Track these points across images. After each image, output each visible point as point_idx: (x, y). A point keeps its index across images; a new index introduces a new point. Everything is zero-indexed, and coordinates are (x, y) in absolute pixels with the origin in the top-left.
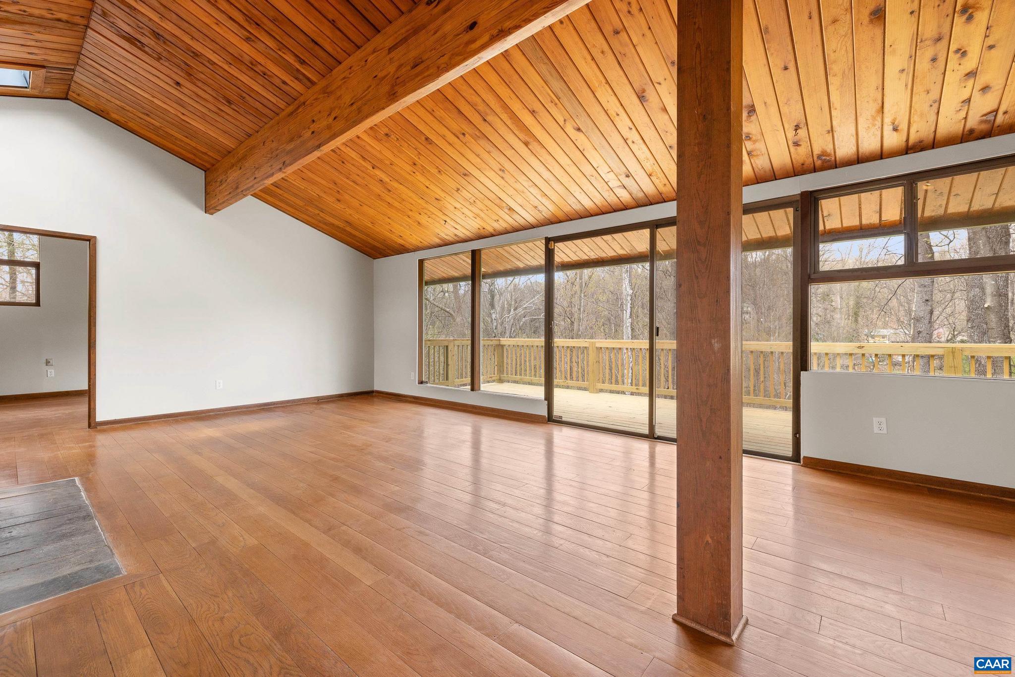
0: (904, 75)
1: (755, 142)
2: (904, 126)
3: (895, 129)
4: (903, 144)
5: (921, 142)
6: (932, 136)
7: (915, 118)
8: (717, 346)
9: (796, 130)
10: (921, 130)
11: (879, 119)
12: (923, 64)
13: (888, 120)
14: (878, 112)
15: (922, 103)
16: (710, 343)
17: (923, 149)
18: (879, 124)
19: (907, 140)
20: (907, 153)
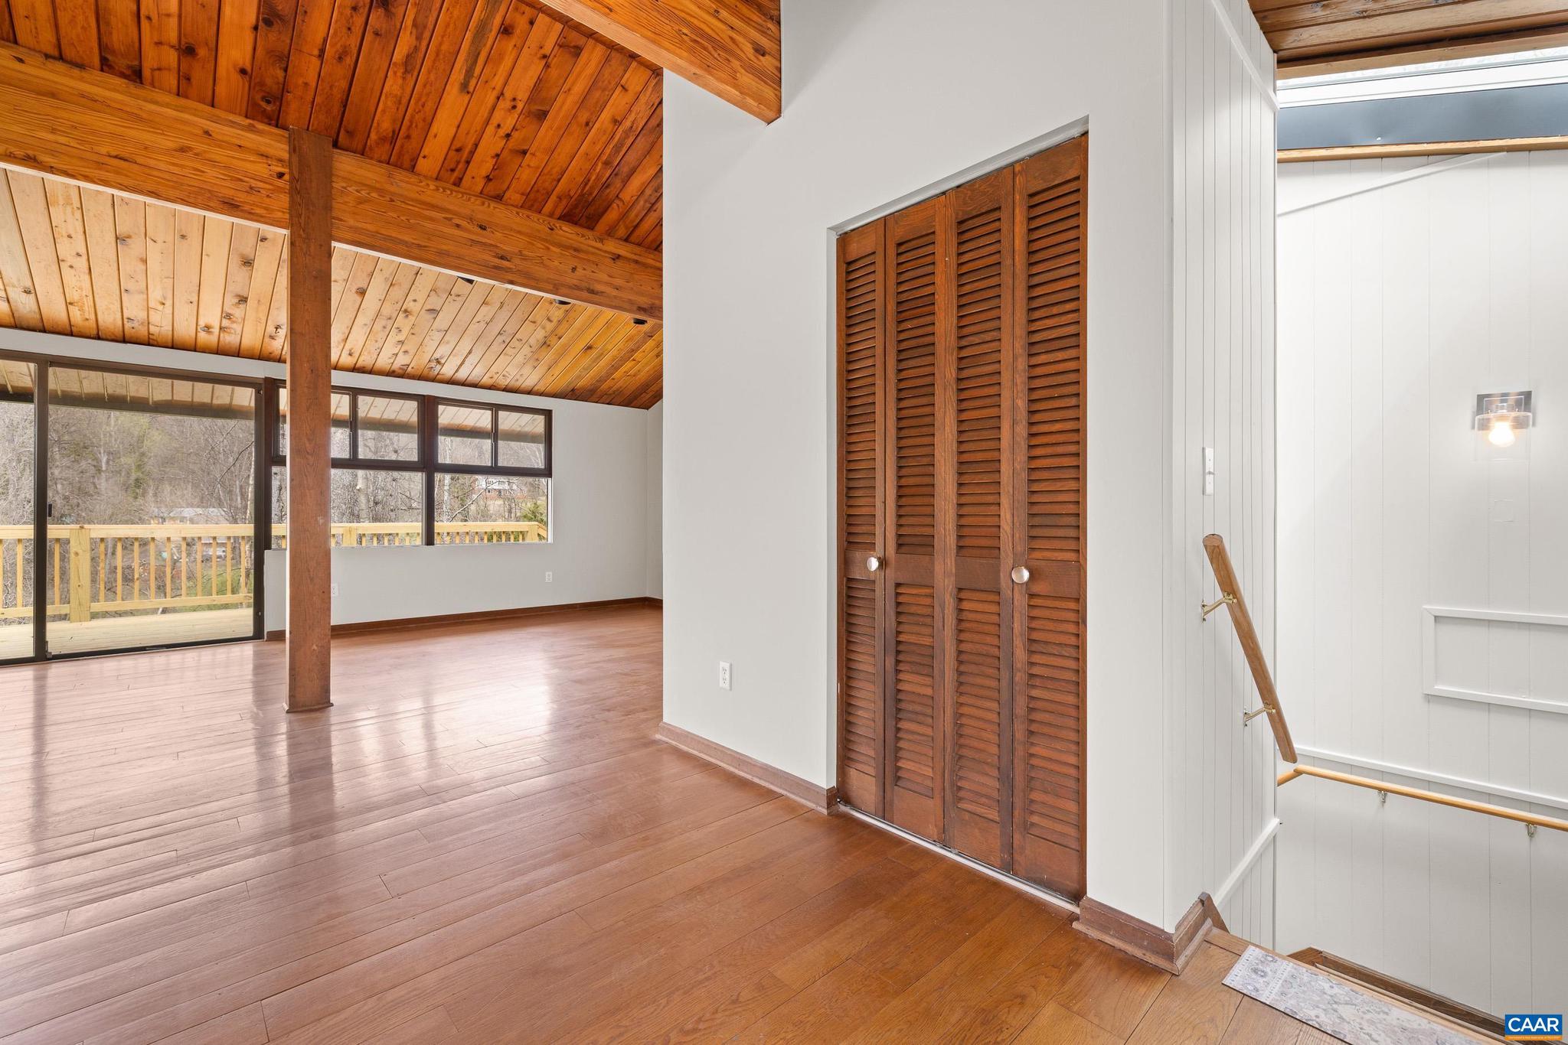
0: (365, 328)
1: (234, 322)
2: (356, 355)
3: (350, 355)
4: (353, 366)
5: (364, 367)
6: (372, 366)
7: (365, 353)
8: (321, 521)
9: (277, 328)
10: (366, 360)
11: (342, 345)
12: (378, 327)
13: (348, 346)
14: (343, 340)
15: (372, 347)
16: (317, 519)
17: (364, 372)
18: (341, 347)
19: (356, 364)
20: (353, 371)
